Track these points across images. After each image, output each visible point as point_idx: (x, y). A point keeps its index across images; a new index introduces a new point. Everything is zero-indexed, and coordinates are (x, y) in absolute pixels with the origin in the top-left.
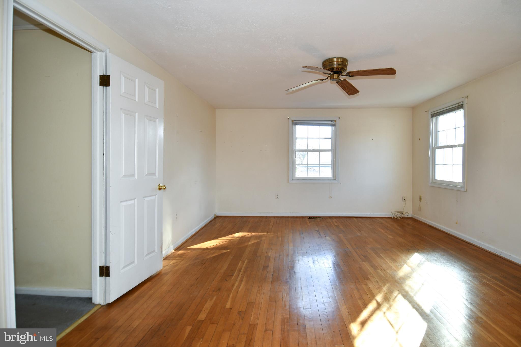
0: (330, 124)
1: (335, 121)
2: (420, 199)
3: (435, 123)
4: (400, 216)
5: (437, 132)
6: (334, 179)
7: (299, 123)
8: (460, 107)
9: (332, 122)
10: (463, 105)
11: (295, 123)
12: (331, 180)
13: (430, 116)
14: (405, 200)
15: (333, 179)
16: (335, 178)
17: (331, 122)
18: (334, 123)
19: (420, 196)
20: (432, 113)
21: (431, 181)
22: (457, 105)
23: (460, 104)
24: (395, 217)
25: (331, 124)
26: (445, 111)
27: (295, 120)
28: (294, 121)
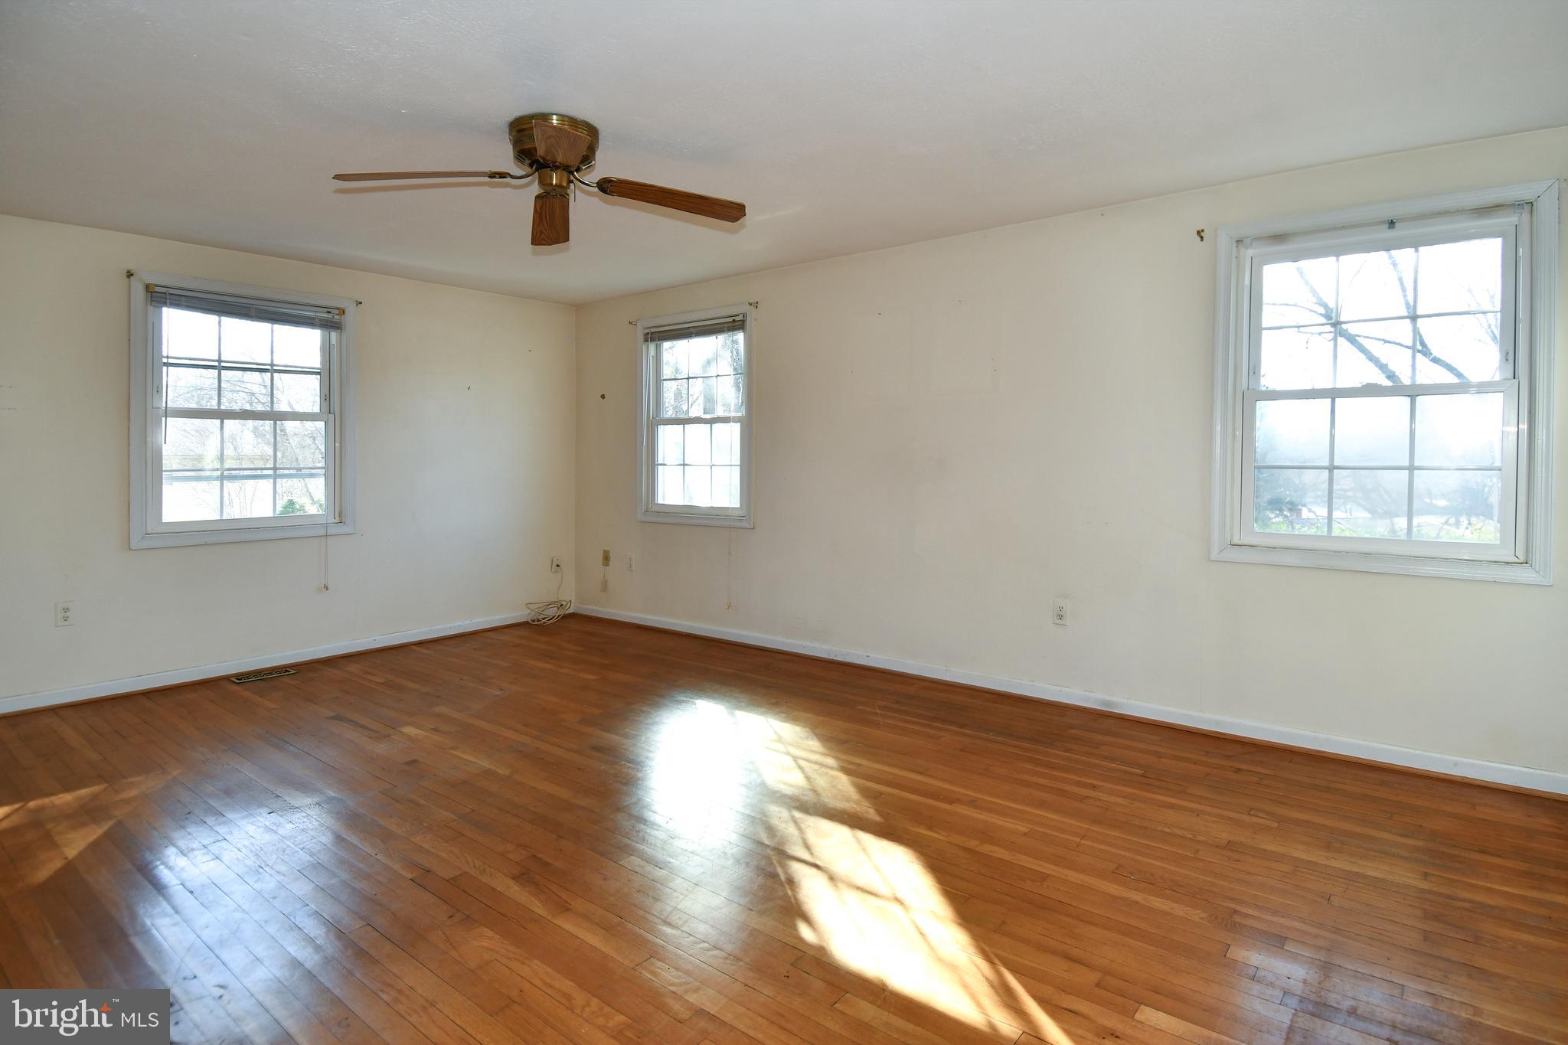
0: (320, 320)
1: (342, 312)
2: (606, 559)
3: (653, 357)
4: (552, 612)
5: (659, 380)
6: (337, 520)
7: (183, 298)
8: (735, 324)
9: (329, 312)
10: (744, 321)
11: (161, 296)
12: (326, 525)
13: (641, 337)
14: (558, 566)
15: (335, 521)
16: (340, 516)
17: (326, 315)
18: (336, 317)
19: (604, 551)
20: (648, 331)
21: (644, 509)
22: (730, 319)
23: (737, 318)
24: (538, 620)
25: (326, 321)
26: (693, 330)
27: (163, 284)
28: (158, 289)
